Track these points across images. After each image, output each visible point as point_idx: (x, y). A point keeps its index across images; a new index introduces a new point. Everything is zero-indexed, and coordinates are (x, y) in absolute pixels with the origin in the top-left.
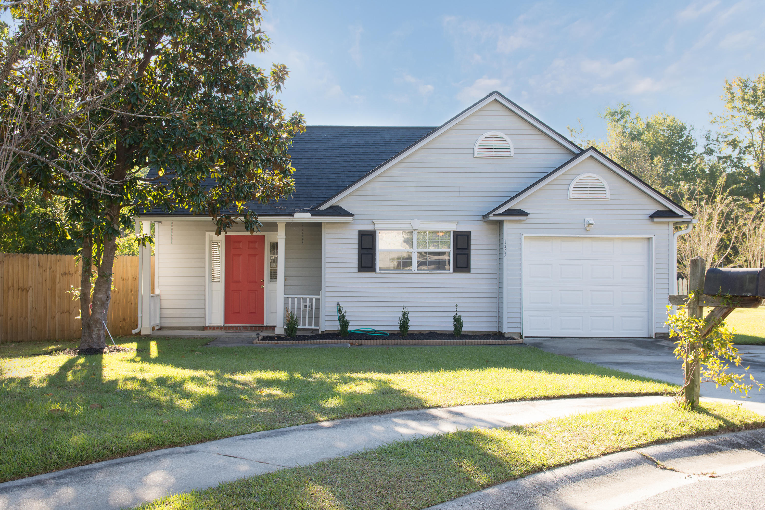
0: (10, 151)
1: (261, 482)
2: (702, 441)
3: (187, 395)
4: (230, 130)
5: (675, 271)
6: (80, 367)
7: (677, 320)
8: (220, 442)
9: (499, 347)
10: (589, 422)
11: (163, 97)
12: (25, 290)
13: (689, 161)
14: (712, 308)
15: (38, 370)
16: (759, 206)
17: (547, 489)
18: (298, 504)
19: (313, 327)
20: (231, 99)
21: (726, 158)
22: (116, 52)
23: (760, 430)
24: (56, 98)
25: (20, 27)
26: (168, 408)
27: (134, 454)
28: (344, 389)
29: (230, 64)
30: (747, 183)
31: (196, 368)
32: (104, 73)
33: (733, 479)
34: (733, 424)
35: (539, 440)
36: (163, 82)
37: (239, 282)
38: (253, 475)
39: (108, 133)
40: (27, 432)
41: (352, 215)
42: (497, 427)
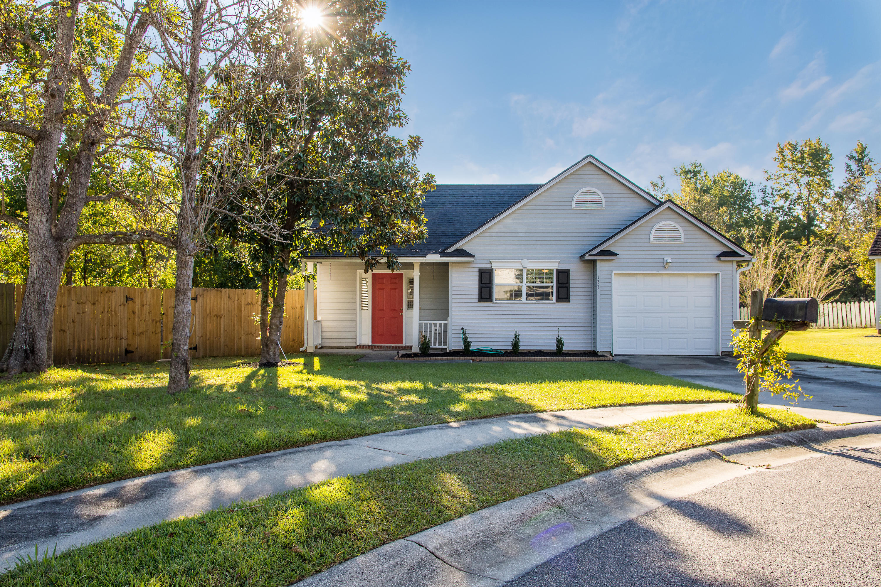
0: (208, 209)
1: (402, 470)
2: (759, 440)
3: (343, 400)
4: (375, 189)
5: (738, 301)
6: (260, 377)
7: (741, 341)
8: (369, 437)
9: (592, 363)
10: (667, 424)
11: (323, 164)
12: (219, 317)
13: (749, 210)
14: (769, 331)
15: (229, 378)
16: (806, 248)
17: (633, 478)
18: (432, 487)
19: (442, 347)
20: (377, 164)
21: (779, 208)
22: (287, 130)
23: (807, 431)
24: (242, 167)
25: (216, 114)
26: (328, 410)
27: (303, 446)
28: (468, 396)
29: (375, 137)
30: (796, 229)
31: (349, 378)
32: (278, 147)
33: (785, 470)
34: (786, 425)
35: (627, 439)
36: (323, 152)
37: (382, 310)
38: (395, 464)
39: (281, 194)
40: (222, 426)
41: (473, 256)
42: (592, 427)
